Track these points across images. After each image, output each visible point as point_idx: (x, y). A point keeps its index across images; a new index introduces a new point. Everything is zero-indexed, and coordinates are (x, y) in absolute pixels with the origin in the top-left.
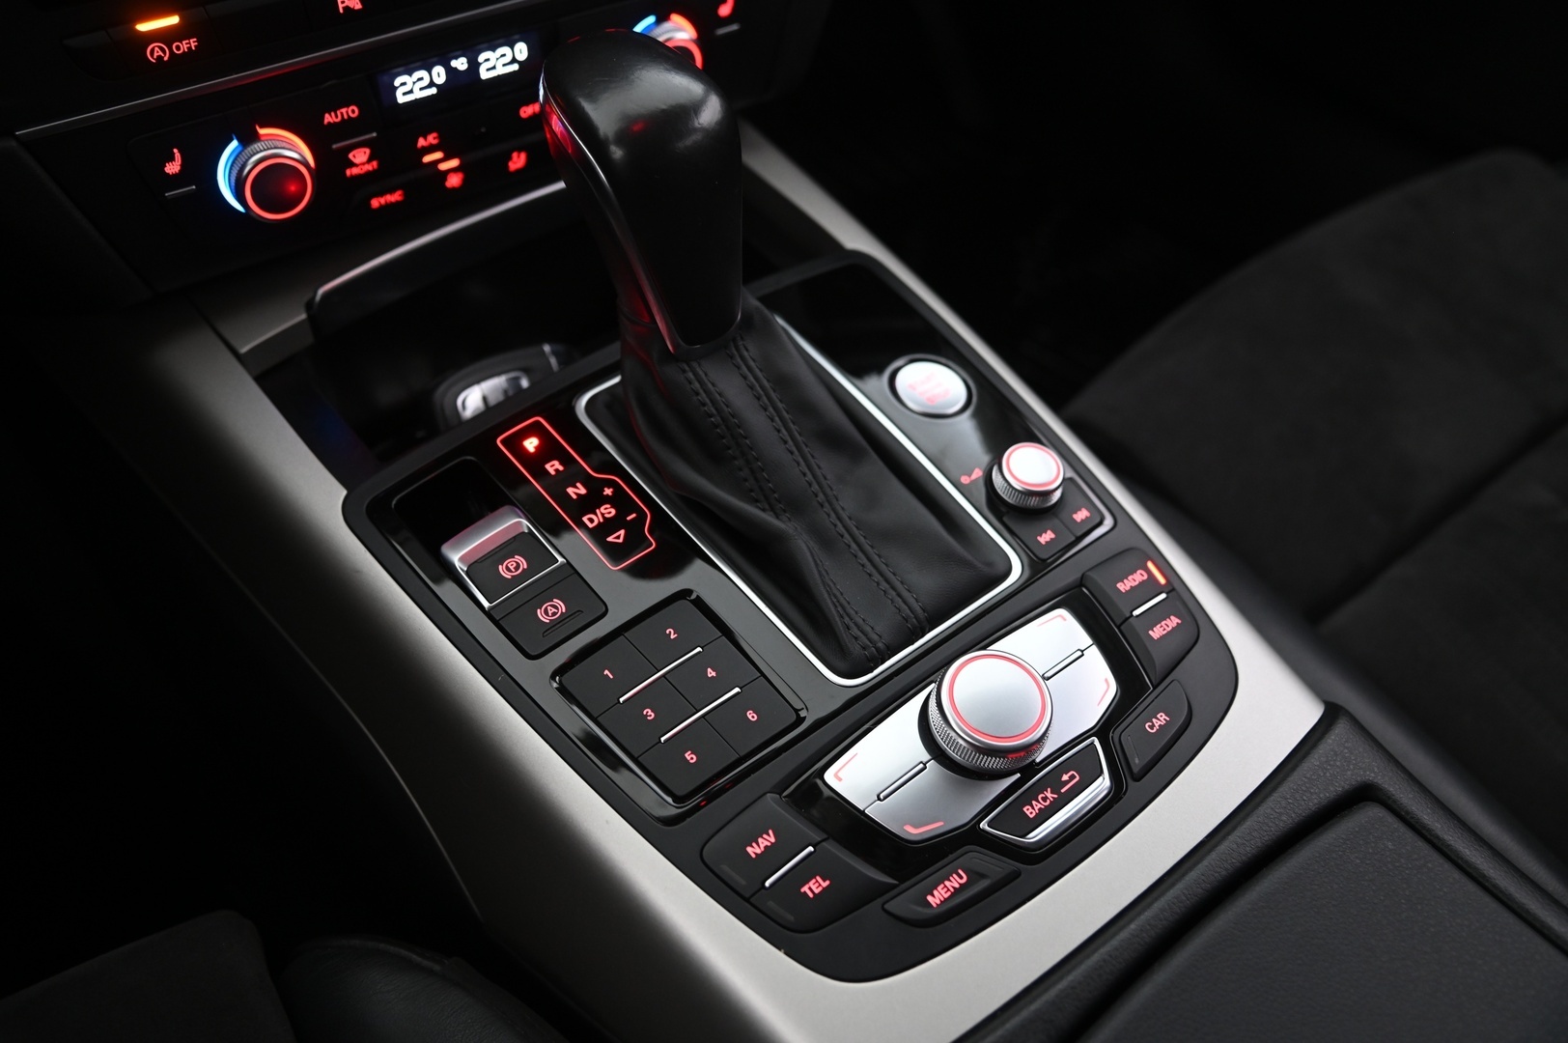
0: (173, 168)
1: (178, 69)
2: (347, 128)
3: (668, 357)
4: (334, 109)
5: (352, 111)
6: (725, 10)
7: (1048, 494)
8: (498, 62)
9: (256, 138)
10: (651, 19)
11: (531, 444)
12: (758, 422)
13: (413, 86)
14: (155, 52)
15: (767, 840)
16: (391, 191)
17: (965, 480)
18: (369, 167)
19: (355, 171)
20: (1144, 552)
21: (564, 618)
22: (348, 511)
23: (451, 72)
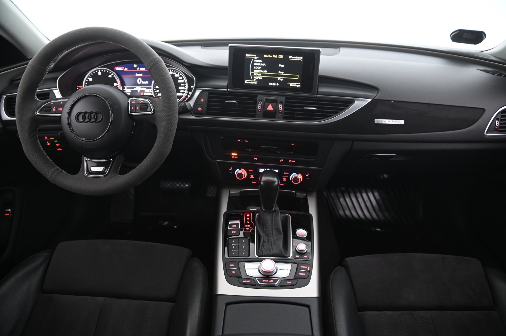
0: (230, 169)
1: (235, 159)
2: (251, 172)
4: (250, 169)
5: (252, 171)
6: (307, 176)
7: (303, 251)
9: (241, 169)
10: (295, 173)
11: (248, 215)
13: (262, 170)
14: (233, 157)
16: (255, 182)
17: (294, 245)
18: (253, 178)
19: (251, 177)
20: (310, 265)
21: (234, 233)
22: (225, 212)
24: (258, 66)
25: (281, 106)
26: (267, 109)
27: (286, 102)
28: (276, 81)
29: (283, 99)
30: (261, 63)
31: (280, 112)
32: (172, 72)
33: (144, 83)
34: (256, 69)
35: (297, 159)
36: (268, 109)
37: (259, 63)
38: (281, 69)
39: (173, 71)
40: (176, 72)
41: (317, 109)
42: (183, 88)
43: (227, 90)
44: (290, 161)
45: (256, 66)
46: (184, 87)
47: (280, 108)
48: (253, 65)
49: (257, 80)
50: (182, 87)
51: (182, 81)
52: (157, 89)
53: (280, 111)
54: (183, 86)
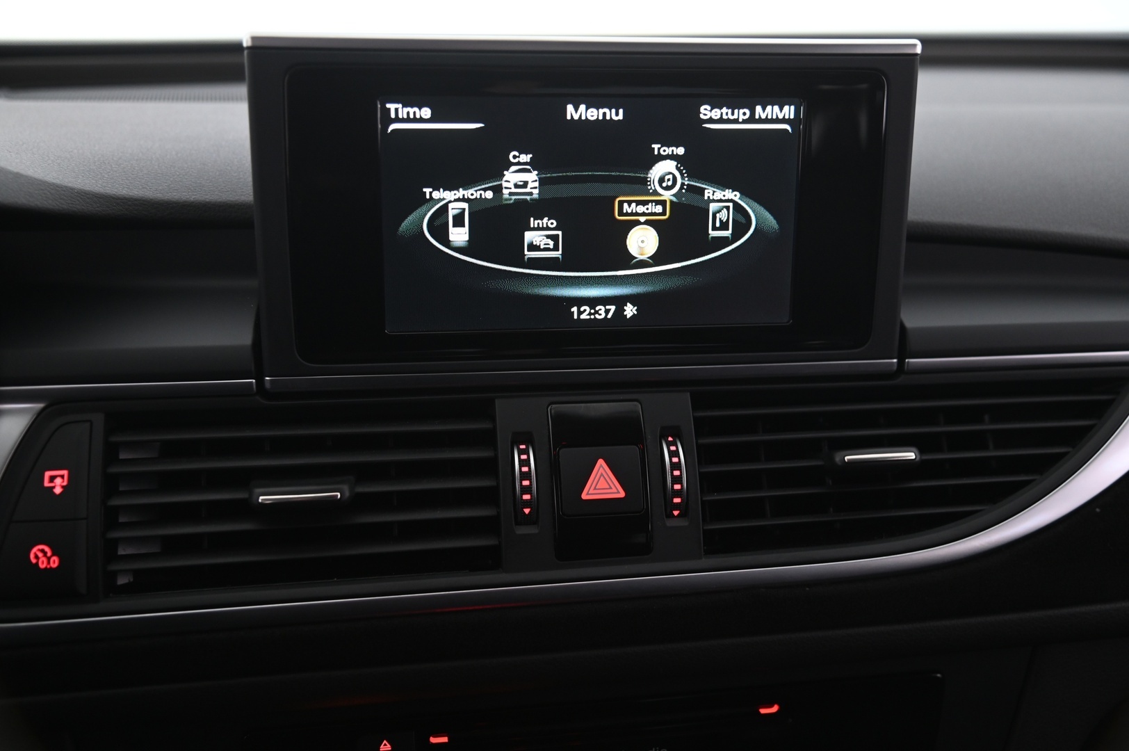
25: (674, 455)
26: (584, 496)
27: (702, 427)
29: (680, 406)
31: (677, 506)
36: (590, 492)
41: (921, 450)
43: (260, 382)
47: (677, 480)
53: (677, 500)
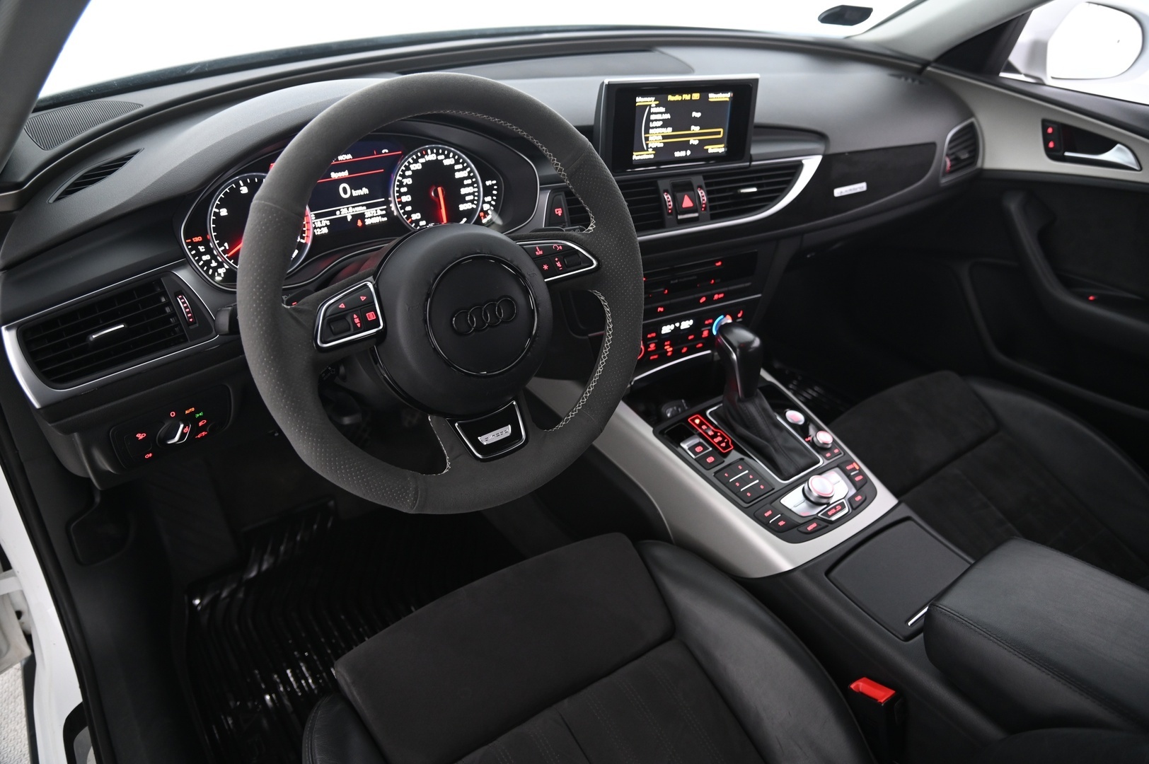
2: (651, 339)
3: (740, 400)
4: (650, 334)
5: (653, 335)
6: (740, 315)
7: (828, 444)
8: (686, 325)
10: (722, 317)
11: (697, 421)
12: (759, 419)
13: (666, 329)
15: (770, 513)
16: (656, 355)
18: (654, 349)
19: (651, 350)
20: (852, 461)
22: (654, 433)
23: (675, 326)
24: (656, 120)
25: (701, 193)
26: (683, 206)
27: (707, 185)
28: (685, 146)
29: (702, 179)
30: (661, 113)
32: (434, 155)
33: (356, 193)
34: (653, 128)
35: (726, 289)
37: (658, 114)
38: (696, 122)
39: (435, 151)
40: (443, 153)
41: (757, 188)
42: (470, 190)
44: (716, 297)
45: (653, 121)
46: (471, 188)
47: (703, 199)
48: (648, 120)
49: (654, 149)
50: (467, 188)
51: (464, 174)
52: (407, 204)
53: (705, 206)
54: (468, 185)
